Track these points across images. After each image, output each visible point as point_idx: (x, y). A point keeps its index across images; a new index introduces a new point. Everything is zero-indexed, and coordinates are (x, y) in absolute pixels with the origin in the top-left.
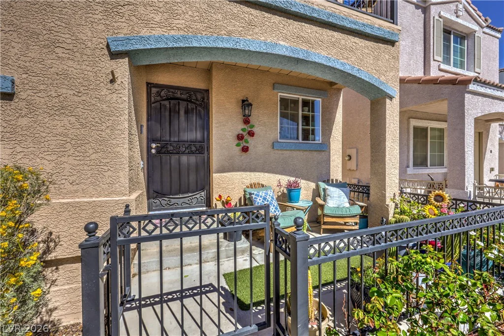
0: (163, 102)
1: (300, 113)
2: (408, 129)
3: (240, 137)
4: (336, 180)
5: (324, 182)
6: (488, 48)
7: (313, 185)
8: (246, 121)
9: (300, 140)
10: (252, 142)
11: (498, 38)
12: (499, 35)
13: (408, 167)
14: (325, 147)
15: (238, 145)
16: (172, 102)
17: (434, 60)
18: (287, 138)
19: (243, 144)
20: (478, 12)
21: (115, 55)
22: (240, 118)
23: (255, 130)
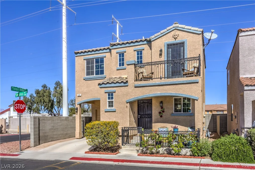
0: (141, 104)
1: (182, 103)
3: (160, 113)
8: (162, 108)
9: (182, 112)
10: (164, 114)
14: (193, 115)
15: (159, 115)
16: (144, 104)
18: (177, 112)
19: (161, 114)
21: (127, 103)
22: (160, 107)
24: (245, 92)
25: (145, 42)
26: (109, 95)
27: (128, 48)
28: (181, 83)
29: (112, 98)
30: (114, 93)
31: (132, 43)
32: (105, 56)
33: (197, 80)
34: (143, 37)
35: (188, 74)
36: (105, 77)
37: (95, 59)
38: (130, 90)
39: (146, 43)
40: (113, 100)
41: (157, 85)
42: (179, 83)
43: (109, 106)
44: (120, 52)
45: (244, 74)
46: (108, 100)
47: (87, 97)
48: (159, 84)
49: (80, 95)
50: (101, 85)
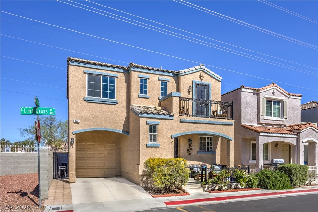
1: (206, 142)
2: (250, 144)
3: (188, 150)
4: (218, 164)
5: (214, 164)
6: (294, 105)
7: (210, 166)
8: (190, 145)
9: (206, 151)
10: (191, 152)
11: (300, 99)
12: (300, 98)
13: (250, 160)
14: (214, 153)
15: (188, 153)
17: (261, 116)
18: (202, 150)
20: (285, 91)
21: (172, 138)
22: (188, 144)
23: (192, 148)
24: (260, 137)
25: (171, 74)
26: (151, 127)
27: (152, 75)
28: (221, 123)
29: (155, 131)
30: (157, 126)
31: (152, 70)
32: (116, 76)
33: (231, 123)
34: (161, 67)
35: (220, 116)
36: (117, 103)
37: (101, 77)
38: (175, 125)
39: (172, 76)
40: (156, 134)
41: (201, 122)
42: (220, 123)
43: (151, 140)
44: (143, 77)
45: (244, 122)
46: (149, 133)
47: (89, 126)
48: (204, 122)
49: (79, 122)
50: (142, 115)
